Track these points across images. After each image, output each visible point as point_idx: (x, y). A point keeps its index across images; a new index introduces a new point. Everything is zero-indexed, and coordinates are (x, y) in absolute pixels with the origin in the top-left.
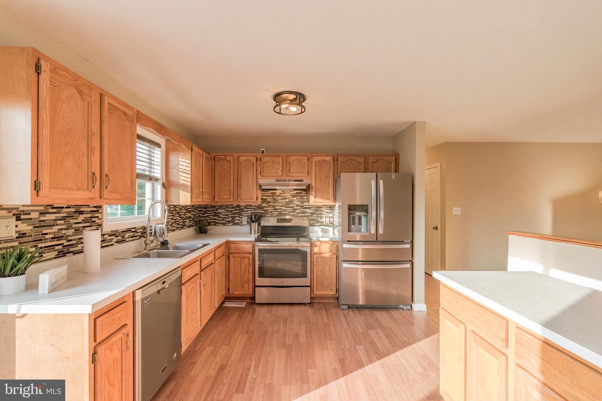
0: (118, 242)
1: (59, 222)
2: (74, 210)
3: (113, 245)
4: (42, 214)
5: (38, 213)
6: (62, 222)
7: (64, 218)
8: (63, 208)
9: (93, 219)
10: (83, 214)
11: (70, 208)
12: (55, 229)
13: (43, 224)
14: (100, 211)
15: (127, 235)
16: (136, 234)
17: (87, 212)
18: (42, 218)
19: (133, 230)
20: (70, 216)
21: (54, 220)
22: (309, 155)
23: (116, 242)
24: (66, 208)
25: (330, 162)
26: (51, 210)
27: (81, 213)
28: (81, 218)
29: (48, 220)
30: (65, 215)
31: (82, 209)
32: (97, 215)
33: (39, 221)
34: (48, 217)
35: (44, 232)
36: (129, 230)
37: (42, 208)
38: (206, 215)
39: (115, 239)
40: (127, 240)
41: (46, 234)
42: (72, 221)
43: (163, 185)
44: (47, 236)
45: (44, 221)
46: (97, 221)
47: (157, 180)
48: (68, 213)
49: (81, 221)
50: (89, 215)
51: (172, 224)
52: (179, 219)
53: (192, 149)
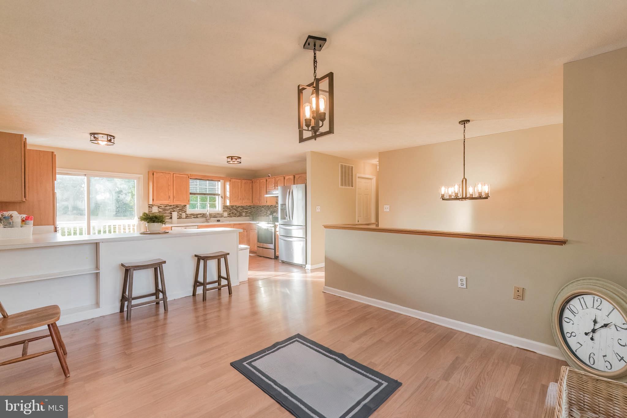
0: (194, 218)
1: (170, 209)
2: (175, 206)
6: (172, 209)
9: (183, 209)
12: (169, 211)
14: (186, 207)
15: (199, 216)
16: (204, 216)
17: (180, 207)
18: (165, 208)
19: (202, 214)
20: (174, 208)
22: (285, 176)
25: (292, 179)
27: (179, 207)
28: (178, 208)
34: (167, 208)
35: (166, 211)
36: (200, 214)
37: (165, 205)
38: (258, 211)
42: (175, 209)
43: (222, 197)
44: (167, 213)
46: (184, 210)
47: (218, 195)
50: (181, 208)
51: (230, 214)
52: (236, 212)
53: (230, 181)
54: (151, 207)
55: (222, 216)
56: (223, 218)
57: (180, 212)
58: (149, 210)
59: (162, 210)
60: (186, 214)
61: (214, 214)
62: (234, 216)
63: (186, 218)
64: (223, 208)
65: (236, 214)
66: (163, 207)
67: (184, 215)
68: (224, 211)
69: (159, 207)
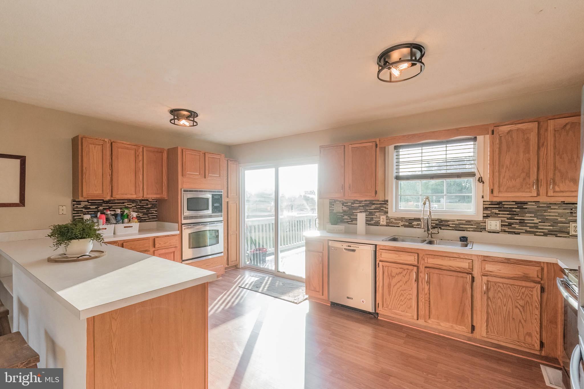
0: (405, 226)
1: (360, 208)
2: (369, 202)
3: (399, 227)
4: (353, 203)
5: (351, 203)
6: (362, 208)
7: (363, 206)
8: (363, 201)
9: (382, 208)
10: (374, 205)
11: (367, 201)
13: (353, 208)
14: (387, 204)
17: (377, 204)
18: (352, 205)
20: (366, 205)
21: (358, 207)
23: (402, 226)
24: (364, 201)
26: (356, 202)
27: (374, 204)
29: (355, 206)
30: (363, 205)
31: (374, 202)
32: (384, 206)
33: (351, 207)
34: (355, 205)
35: (354, 211)
37: (353, 201)
39: (402, 223)
40: (414, 226)
41: (354, 212)
42: (367, 208)
43: (480, 180)
45: (353, 207)
46: (384, 210)
47: (472, 175)
48: (365, 204)
49: (373, 208)
50: (379, 206)
51: (510, 224)
52: (536, 221)
53: (493, 133)
54: (333, 203)
55: (480, 228)
56: (484, 234)
57: (377, 214)
58: (331, 209)
59: (348, 209)
60: (388, 218)
61: (457, 222)
62: (527, 232)
63: (386, 226)
64: (485, 209)
65: (537, 228)
66: (349, 204)
67: (383, 220)
68: (486, 217)
69: (343, 204)
